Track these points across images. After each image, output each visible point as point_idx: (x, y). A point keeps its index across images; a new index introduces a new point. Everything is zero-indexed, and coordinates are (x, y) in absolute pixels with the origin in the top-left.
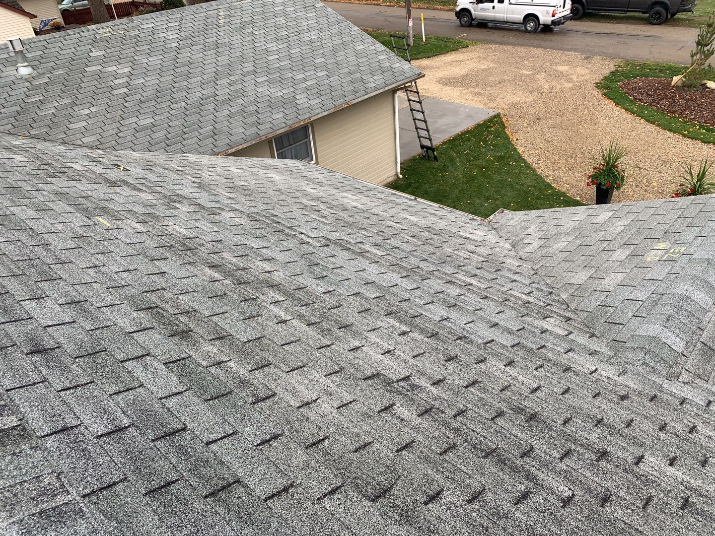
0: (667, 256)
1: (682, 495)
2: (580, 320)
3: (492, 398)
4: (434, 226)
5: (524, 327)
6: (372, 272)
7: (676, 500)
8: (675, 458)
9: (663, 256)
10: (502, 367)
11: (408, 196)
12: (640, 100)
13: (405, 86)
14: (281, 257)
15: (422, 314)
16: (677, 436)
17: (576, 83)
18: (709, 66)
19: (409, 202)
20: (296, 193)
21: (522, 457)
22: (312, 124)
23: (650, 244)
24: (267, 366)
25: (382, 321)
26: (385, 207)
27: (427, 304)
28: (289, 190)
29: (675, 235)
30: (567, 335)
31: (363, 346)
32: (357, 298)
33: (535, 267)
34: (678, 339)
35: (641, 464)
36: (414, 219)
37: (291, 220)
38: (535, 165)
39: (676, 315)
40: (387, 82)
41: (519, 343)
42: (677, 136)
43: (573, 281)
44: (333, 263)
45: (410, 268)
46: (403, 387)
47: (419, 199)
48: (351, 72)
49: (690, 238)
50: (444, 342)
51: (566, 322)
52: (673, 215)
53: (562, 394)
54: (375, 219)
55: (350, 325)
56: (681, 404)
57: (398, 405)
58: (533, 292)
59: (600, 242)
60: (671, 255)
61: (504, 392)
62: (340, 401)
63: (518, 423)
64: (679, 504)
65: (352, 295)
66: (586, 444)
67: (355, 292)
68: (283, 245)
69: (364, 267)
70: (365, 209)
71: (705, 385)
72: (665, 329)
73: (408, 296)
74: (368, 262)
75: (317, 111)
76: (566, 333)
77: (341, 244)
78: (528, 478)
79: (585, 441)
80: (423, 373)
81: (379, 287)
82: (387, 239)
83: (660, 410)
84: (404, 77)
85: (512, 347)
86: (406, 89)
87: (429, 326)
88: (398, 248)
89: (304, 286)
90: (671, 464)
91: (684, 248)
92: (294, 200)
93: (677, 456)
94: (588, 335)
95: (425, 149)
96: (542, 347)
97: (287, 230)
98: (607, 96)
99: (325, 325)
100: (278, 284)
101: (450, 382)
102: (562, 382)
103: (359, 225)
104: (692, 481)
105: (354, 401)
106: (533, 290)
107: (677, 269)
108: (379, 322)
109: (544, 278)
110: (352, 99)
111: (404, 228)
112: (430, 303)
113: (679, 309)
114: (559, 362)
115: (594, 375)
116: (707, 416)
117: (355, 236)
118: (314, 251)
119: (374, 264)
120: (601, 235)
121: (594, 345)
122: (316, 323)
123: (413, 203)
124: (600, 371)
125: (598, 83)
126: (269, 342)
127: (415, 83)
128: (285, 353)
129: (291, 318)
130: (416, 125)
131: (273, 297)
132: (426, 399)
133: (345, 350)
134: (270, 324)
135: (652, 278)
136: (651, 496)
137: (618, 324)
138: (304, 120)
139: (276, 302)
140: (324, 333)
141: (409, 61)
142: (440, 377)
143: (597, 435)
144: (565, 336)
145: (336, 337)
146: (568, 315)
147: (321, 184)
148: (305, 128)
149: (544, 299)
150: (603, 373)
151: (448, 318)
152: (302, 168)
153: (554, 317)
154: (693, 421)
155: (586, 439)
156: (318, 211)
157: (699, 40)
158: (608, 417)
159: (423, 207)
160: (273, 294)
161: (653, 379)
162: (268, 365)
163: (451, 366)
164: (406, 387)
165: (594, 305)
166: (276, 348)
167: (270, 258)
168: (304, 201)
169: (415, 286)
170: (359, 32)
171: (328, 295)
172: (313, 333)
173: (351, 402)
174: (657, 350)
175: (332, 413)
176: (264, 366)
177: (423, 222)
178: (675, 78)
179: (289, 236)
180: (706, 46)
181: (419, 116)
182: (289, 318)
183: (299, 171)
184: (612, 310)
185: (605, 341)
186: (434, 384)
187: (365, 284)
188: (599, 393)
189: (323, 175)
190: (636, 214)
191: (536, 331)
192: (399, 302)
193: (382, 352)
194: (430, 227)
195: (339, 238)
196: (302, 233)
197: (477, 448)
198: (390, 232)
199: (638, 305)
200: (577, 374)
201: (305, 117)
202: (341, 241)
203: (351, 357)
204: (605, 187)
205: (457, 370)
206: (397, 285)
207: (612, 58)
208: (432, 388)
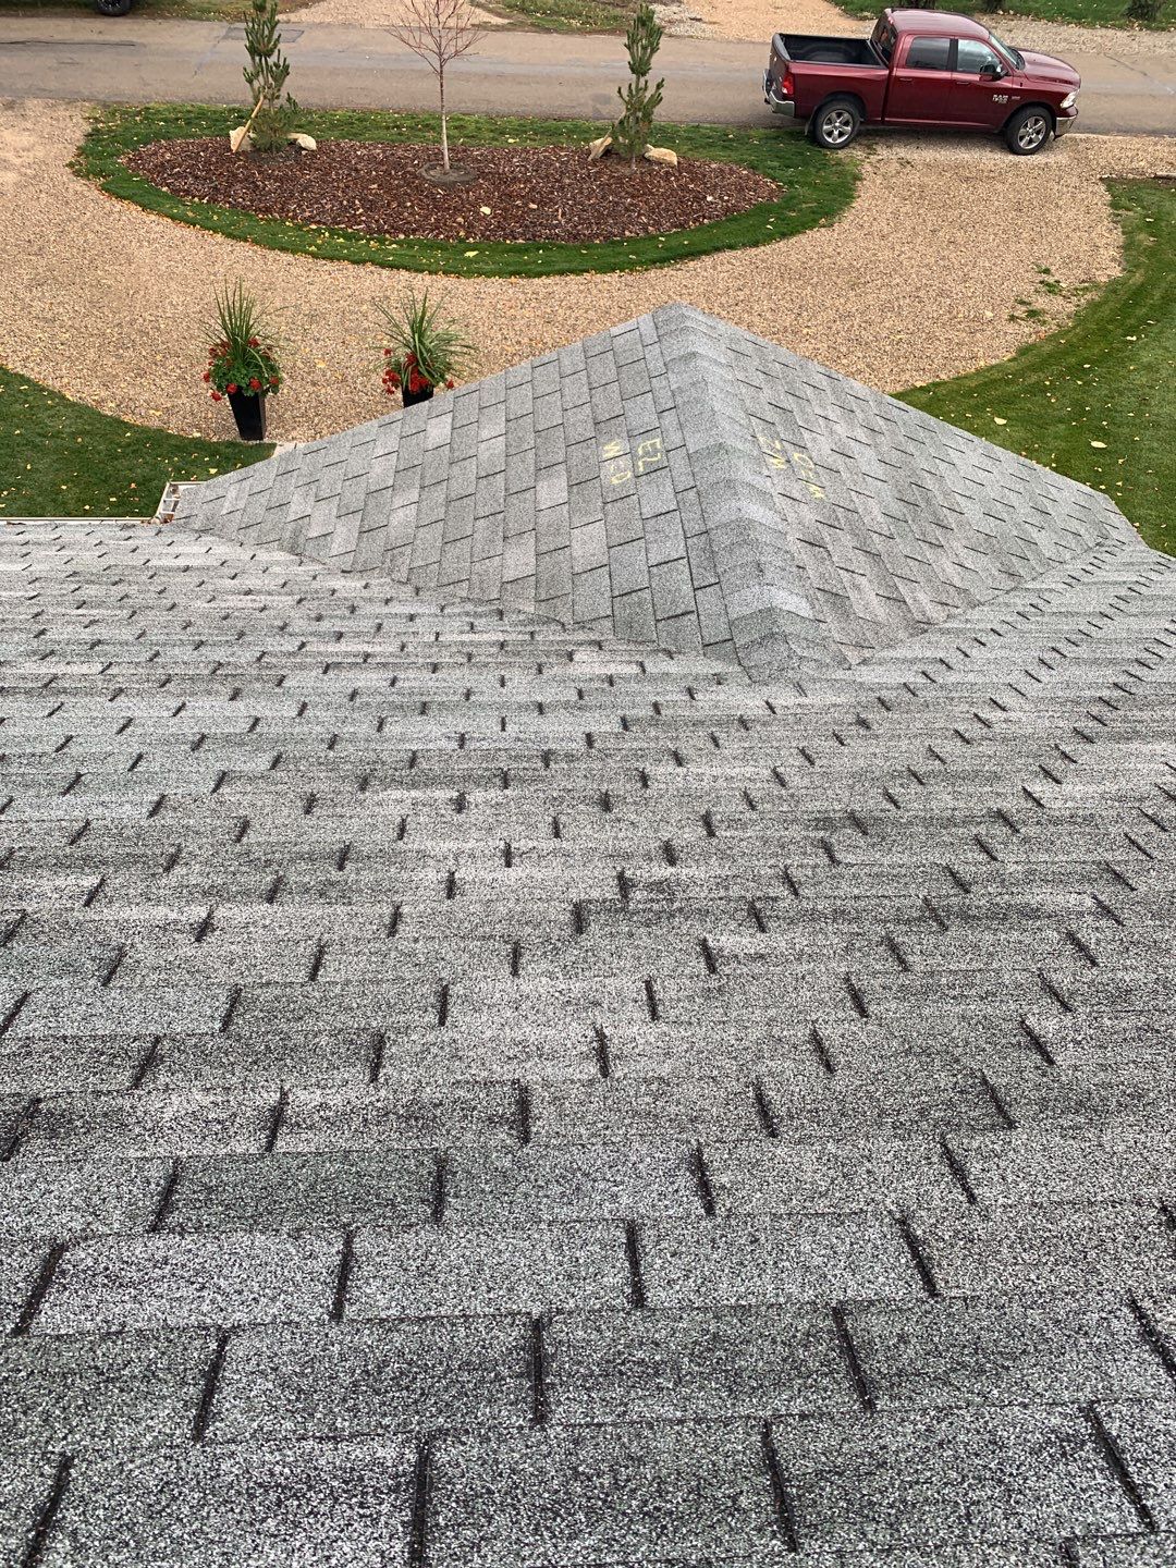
12: (187, 192)
17: (24, 170)
38: (53, 384)
98: (114, 192)
125: (70, 166)
157: (251, 43)
178: (229, 133)
180: (269, 55)
204: (250, 394)
207: (67, 100)
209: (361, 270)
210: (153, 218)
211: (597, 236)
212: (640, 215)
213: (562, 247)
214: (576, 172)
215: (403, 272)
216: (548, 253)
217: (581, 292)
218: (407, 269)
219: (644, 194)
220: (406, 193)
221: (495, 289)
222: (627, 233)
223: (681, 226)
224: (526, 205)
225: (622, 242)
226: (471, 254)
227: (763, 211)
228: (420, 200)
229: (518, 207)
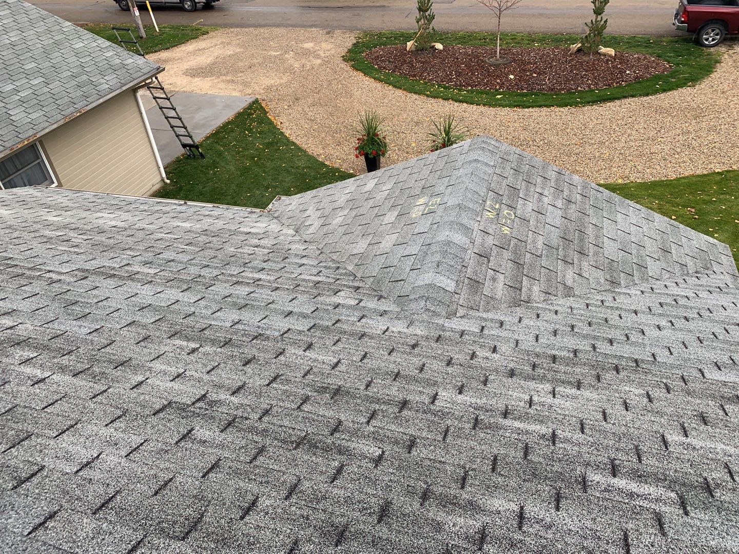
0: (427, 209)
1: (472, 416)
2: (367, 286)
3: (296, 387)
4: (211, 228)
5: (318, 308)
6: (146, 294)
7: (468, 422)
8: (462, 386)
9: (425, 210)
10: (301, 353)
11: (176, 202)
12: (384, 68)
13: (146, 83)
14: (26, 306)
15: (211, 325)
16: (461, 365)
17: (324, 59)
18: (433, 29)
19: (178, 207)
20: (34, 226)
21: (332, 434)
22: (40, 140)
23: (412, 201)
24: (27, 439)
25: (166, 345)
26: (151, 219)
27: (216, 312)
28: (24, 224)
29: (430, 188)
30: (358, 304)
31: (147, 379)
32: (133, 328)
33: (320, 246)
34: (449, 281)
35: (436, 401)
36: (187, 225)
37: (32, 259)
38: (304, 146)
39: (443, 260)
40: (122, 81)
41: (315, 324)
42: (422, 97)
43: (355, 251)
44: (96, 296)
45: (191, 279)
46: (200, 408)
47: (189, 203)
48: (74, 75)
49: (442, 189)
50: (239, 347)
51: (355, 291)
52: (426, 171)
53: (361, 361)
54: (141, 235)
55: (128, 361)
56: (461, 336)
57: (197, 428)
58: (321, 271)
59: (371, 209)
60: (431, 207)
61: (307, 377)
62: (128, 447)
63: (324, 402)
64: (471, 425)
65: (125, 326)
66: (389, 400)
67: (129, 323)
68: (25, 292)
69: (135, 291)
70: (127, 226)
71: (478, 314)
72: (437, 275)
73: (193, 309)
74: (140, 284)
75: (42, 126)
76: (357, 301)
77: (103, 273)
78: (340, 452)
79: (386, 398)
80: (220, 386)
81: (157, 309)
82: (159, 254)
83: (445, 347)
84: (141, 74)
85: (309, 330)
86: (148, 87)
87: (220, 335)
88: (173, 261)
89: (61, 333)
90: (460, 393)
91: (439, 199)
92: (32, 235)
93: (464, 384)
94: (376, 298)
95: (188, 148)
96: (337, 322)
97: (28, 273)
98: (355, 68)
99: (96, 369)
100: (25, 339)
101: (250, 385)
102: (360, 349)
103: (122, 245)
104: (478, 401)
105: (145, 441)
106: (322, 269)
107: (438, 219)
108: (162, 347)
109: (330, 255)
110: (83, 106)
111: (176, 237)
112: (218, 310)
113: (444, 254)
114: (354, 331)
115: (387, 333)
116: (482, 340)
117: (118, 260)
118: (69, 288)
119: (147, 285)
120: (371, 203)
121: (383, 306)
122: (85, 370)
123: (183, 208)
124: (392, 329)
125: (343, 57)
126: (25, 410)
127: (156, 78)
128: (48, 416)
129: (50, 374)
130: (170, 123)
131: (21, 356)
132: (227, 411)
133: (126, 390)
134: (23, 388)
135: (420, 232)
136: (448, 427)
137: (400, 281)
138: (28, 138)
139: (27, 361)
140: (97, 378)
141: (143, 55)
142: (240, 384)
143: (396, 389)
144: (357, 305)
145: (112, 379)
146: (356, 284)
147: (66, 209)
148: (32, 147)
149: (333, 276)
150: (394, 329)
151: (241, 321)
152: (39, 194)
153: (343, 290)
154: (472, 348)
155: (387, 395)
156: (67, 241)
157: (420, 6)
158: (403, 369)
159: (195, 211)
160: (22, 353)
161: (436, 321)
162: (28, 437)
163: (249, 369)
164: (204, 407)
165: (377, 269)
166: (35, 415)
167: (10, 310)
168: (47, 233)
169: (199, 297)
170: (73, 28)
171: (94, 334)
172: (83, 383)
173: (142, 444)
174: (434, 295)
175: (120, 463)
176: (23, 440)
177: (198, 226)
178: (408, 43)
179: (33, 278)
180: (427, 11)
181: (172, 113)
182: (47, 374)
183: (35, 199)
184: (392, 269)
185: (392, 299)
186: (234, 393)
187: (139, 310)
188: (393, 349)
189: (68, 198)
190: (397, 177)
191: (329, 308)
192: (183, 318)
193: (171, 379)
194: (206, 230)
195: (99, 266)
196: (49, 271)
197: (287, 442)
198: (161, 245)
199: (412, 258)
200: (371, 338)
201: (28, 135)
202: (102, 269)
203: (135, 395)
204: (372, 156)
205: (257, 371)
206: (178, 301)
207: (351, 29)
208: (233, 398)
209: (446, 103)
210: (367, 78)
211: (563, 89)
212: (588, 80)
213: (544, 94)
214: (560, 59)
215: (465, 104)
216: (536, 97)
217: (546, 116)
218: (467, 103)
219: (593, 70)
220: (476, 69)
221: (505, 113)
222: (579, 88)
223: (609, 85)
224: (531, 74)
225: (575, 93)
226: (499, 97)
227: (656, 78)
228: (482, 72)
229: (527, 75)
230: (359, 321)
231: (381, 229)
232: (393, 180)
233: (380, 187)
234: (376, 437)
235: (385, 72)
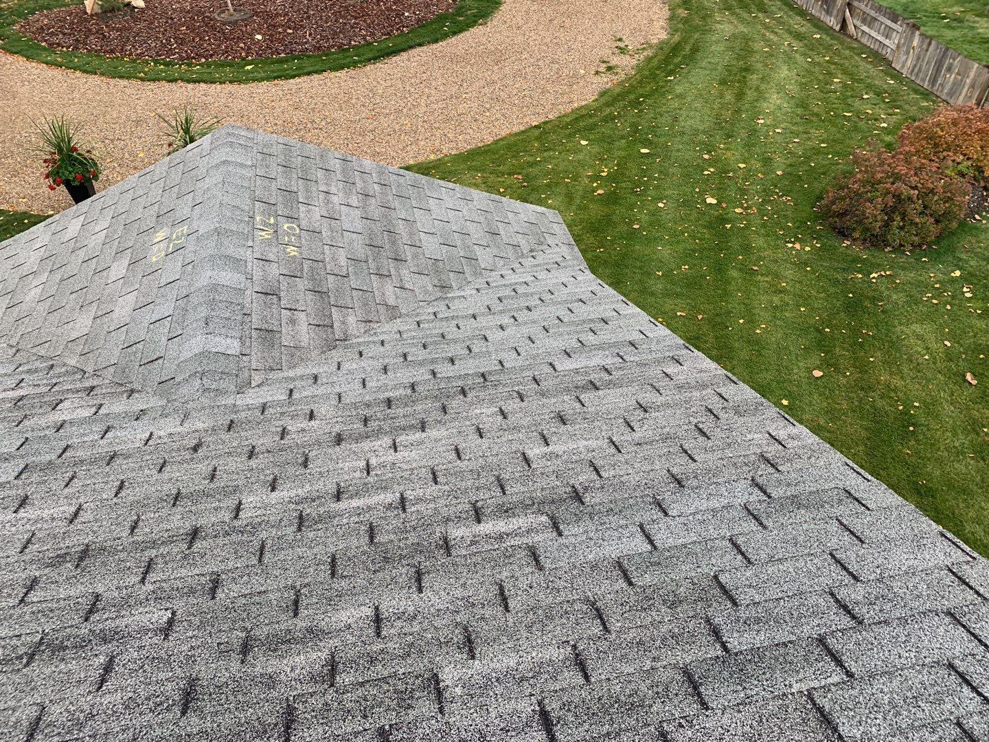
0: (171, 245)
1: (294, 514)
2: (107, 381)
3: (11, 571)
5: (27, 439)
7: (290, 525)
8: (275, 480)
9: (168, 247)
10: (11, 516)
16: (269, 452)
21: (86, 620)
23: (146, 238)
29: (169, 214)
30: (96, 412)
33: (13, 342)
34: (229, 340)
35: (241, 513)
39: (213, 313)
41: (27, 465)
42: (134, 82)
43: (74, 335)
49: (186, 211)
51: (88, 395)
52: (156, 191)
53: (116, 496)
56: (263, 412)
58: (23, 379)
59: (85, 264)
60: (176, 242)
61: (27, 551)
63: (64, 578)
64: (294, 528)
66: (169, 537)
71: (281, 375)
72: (209, 336)
76: (94, 410)
78: (105, 640)
79: (166, 535)
83: (242, 434)
85: (17, 478)
90: (273, 489)
91: (186, 227)
93: (276, 476)
94: (125, 395)
96: (65, 450)
98: (8, 50)
102: (110, 479)
104: (300, 491)
106: (23, 376)
107: (191, 257)
109: (34, 351)
113: (212, 304)
114: (97, 456)
115: (150, 442)
116: (293, 408)
120: (82, 254)
121: (138, 403)
124: (157, 433)
135: (168, 281)
136: (263, 542)
137: (156, 359)
143: (179, 517)
144: (95, 414)
146: (87, 384)
149: (45, 381)
150: (162, 433)
153: (68, 399)
154: (281, 423)
155: (167, 531)
158: (185, 485)
161: (223, 403)
165: (117, 352)
174: (212, 367)
184: (140, 346)
185: (150, 390)
188: (165, 462)
190: (113, 207)
191: (47, 432)
197: (11, 660)
199: (166, 322)
200: (127, 456)
204: (77, 183)
209: (173, 86)
210: (34, 64)
211: (333, 46)
212: (361, 30)
213: (309, 57)
214: (317, 6)
215: (202, 85)
216: (300, 61)
217: (320, 85)
218: (205, 82)
219: (363, 15)
220: (204, 31)
221: (263, 89)
222: (353, 43)
223: (389, 34)
224: (285, 31)
225: (349, 49)
226: (249, 67)
227: (441, 19)
228: (215, 35)
229: (280, 33)
230: (102, 438)
231: (107, 291)
232: (109, 213)
233: (90, 227)
234: (158, 596)
235: (61, 51)
